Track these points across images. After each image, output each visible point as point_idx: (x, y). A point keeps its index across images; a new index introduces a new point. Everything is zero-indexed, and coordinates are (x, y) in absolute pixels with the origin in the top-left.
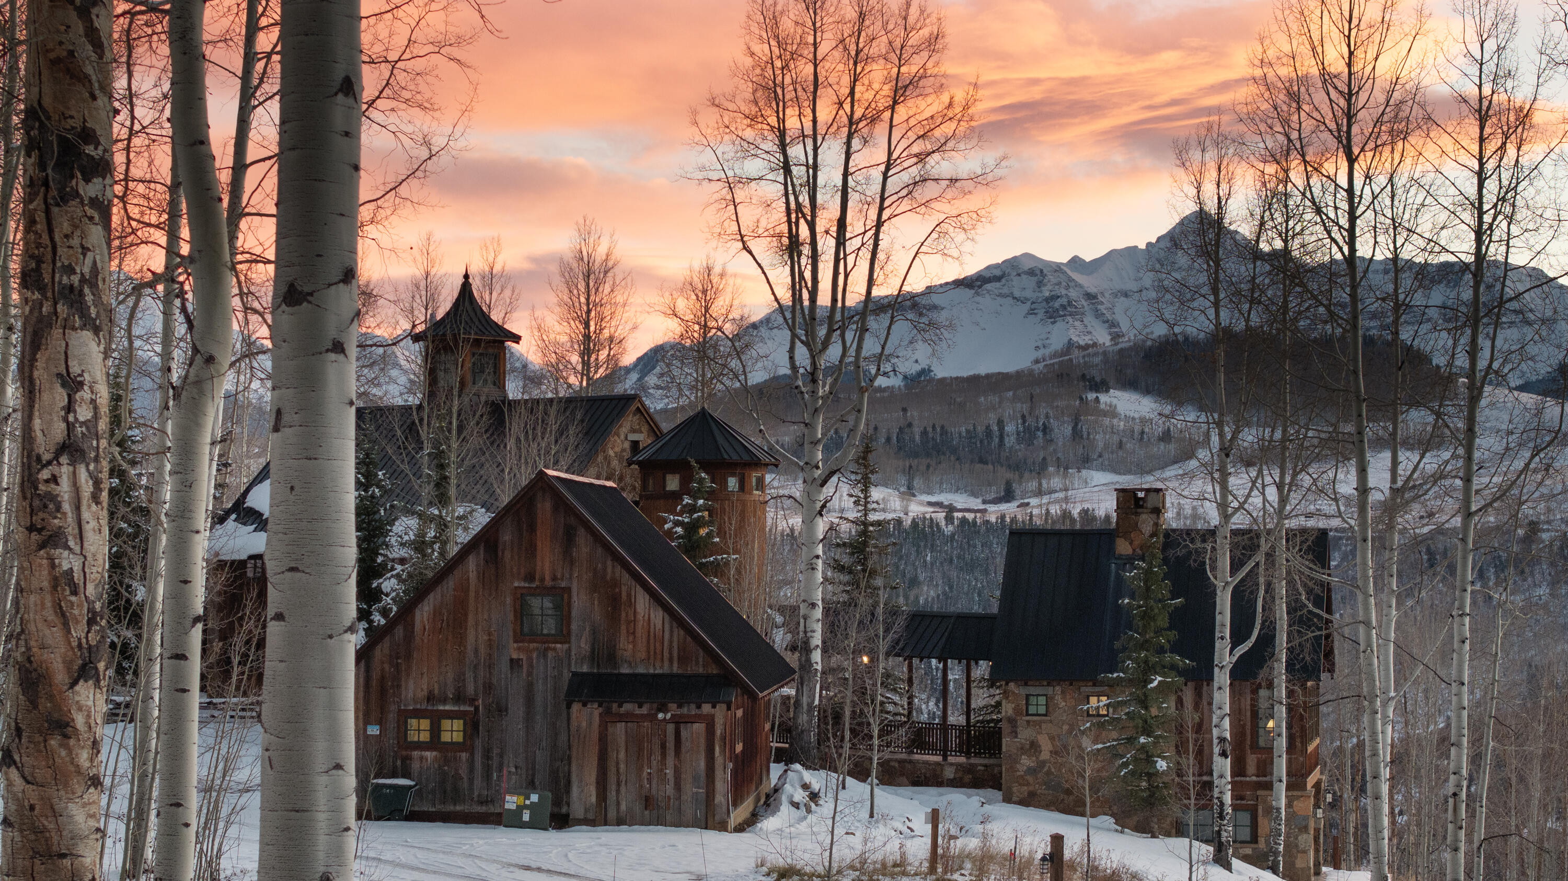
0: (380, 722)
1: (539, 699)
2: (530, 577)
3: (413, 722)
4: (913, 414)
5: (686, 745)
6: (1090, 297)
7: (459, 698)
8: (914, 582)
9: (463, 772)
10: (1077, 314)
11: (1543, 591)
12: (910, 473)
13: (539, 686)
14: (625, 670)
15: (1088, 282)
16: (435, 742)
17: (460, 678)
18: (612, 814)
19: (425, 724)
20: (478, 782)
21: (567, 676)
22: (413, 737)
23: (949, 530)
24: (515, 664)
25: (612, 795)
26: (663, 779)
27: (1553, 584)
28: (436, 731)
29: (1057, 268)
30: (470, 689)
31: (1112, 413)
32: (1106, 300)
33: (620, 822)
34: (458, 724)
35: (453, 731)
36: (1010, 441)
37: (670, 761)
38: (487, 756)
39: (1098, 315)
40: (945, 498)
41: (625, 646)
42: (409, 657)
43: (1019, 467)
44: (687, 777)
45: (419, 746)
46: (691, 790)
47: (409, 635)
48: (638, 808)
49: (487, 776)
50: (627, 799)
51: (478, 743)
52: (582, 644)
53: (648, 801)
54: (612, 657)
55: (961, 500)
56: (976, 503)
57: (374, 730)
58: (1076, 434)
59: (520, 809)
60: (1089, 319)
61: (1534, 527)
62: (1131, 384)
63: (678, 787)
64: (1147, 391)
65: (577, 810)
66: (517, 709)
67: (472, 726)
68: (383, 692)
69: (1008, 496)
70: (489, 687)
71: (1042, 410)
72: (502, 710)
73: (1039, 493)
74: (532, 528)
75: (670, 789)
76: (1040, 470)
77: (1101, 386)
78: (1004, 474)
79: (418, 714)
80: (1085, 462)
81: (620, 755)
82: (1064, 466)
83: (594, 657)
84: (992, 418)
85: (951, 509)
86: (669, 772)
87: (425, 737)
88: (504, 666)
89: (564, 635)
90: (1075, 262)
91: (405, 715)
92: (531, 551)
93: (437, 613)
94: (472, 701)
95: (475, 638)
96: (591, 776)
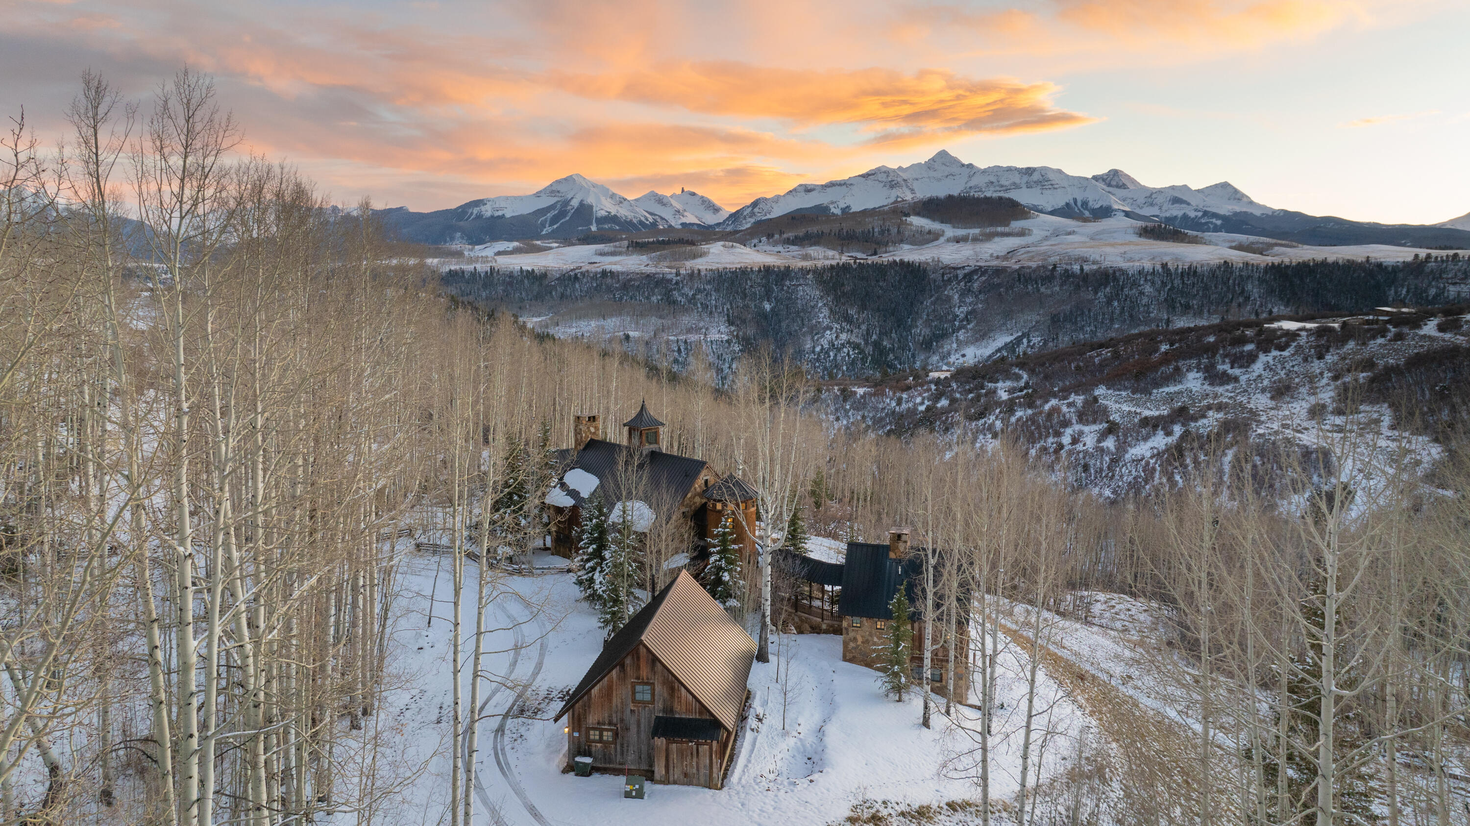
0: (579, 731)
1: (642, 726)
2: (638, 678)
3: (592, 732)
4: (844, 225)
5: (701, 754)
6: (905, 180)
7: (610, 724)
8: (843, 285)
9: (613, 752)
10: (901, 186)
11: (1057, 288)
12: (842, 245)
13: (643, 720)
14: (677, 716)
15: (905, 176)
16: (600, 740)
17: (610, 716)
18: (671, 779)
19: (597, 733)
20: (619, 756)
21: (654, 717)
22: (592, 737)
23: (854, 266)
24: (632, 711)
25: (671, 772)
26: (692, 766)
27: (1061, 285)
28: (601, 736)
29: (894, 171)
30: (615, 720)
31: (911, 224)
32: (910, 181)
33: (675, 783)
34: (610, 733)
35: (607, 736)
36: (876, 234)
37: (695, 759)
38: (622, 745)
39: (907, 187)
40: (854, 254)
41: (677, 707)
42: (589, 707)
43: (879, 243)
44: (702, 766)
45: (594, 741)
46: (704, 771)
47: (590, 699)
48: (682, 777)
49: (622, 754)
50: (677, 773)
51: (618, 741)
52: (659, 705)
53: (686, 775)
54: (672, 711)
55: (859, 255)
56: (864, 256)
57: (576, 734)
58: (899, 232)
59: (631, 791)
60: (904, 188)
61: (1055, 266)
62: (918, 214)
63: (698, 770)
64: (923, 216)
65: (657, 776)
66: (633, 729)
67: (616, 735)
68: (579, 720)
69: (875, 254)
70: (622, 720)
71: (888, 223)
72: (628, 729)
73: (886, 252)
74: (638, 658)
75: (695, 771)
76: (886, 244)
77: (908, 215)
78: (874, 246)
79: (594, 729)
80: (901, 241)
81: (674, 756)
82: (894, 243)
83: (665, 710)
84: (870, 226)
85: (856, 258)
86: (694, 764)
87: (597, 737)
88: (628, 712)
89: (653, 701)
90: (900, 168)
91: (588, 729)
92: (638, 668)
93: (600, 690)
94: (615, 725)
95: (616, 701)
96: (663, 763)
